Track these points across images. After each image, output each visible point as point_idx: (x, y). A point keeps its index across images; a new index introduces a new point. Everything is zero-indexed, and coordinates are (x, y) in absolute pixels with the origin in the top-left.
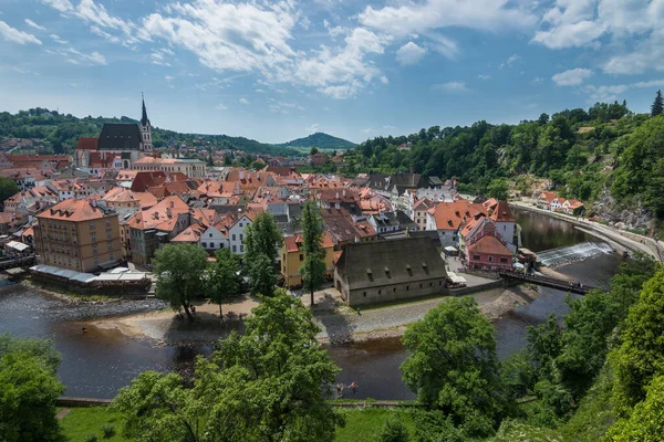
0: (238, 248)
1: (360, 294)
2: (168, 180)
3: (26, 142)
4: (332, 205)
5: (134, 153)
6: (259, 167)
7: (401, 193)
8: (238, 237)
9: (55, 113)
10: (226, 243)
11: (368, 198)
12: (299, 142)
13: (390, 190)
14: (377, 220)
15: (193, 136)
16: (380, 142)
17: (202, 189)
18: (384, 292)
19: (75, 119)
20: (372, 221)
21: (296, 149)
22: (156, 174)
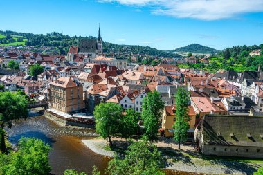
0: (139, 109)
1: (212, 147)
2: (108, 69)
3: (49, 48)
4: (198, 89)
5: (93, 55)
6: (156, 64)
7: (249, 84)
8: (139, 103)
9: (61, 34)
10: (133, 106)
11: (223, 86)
12: (182, 49)
13: (241, 82)
14: (228, 101)
15: (122, 46)
16: (237, 50)
17: (124, 75)
18: (229, 150)
19: (69, 37)
20: (225, 102)
21: (179, 53)
22: (102, 66)
